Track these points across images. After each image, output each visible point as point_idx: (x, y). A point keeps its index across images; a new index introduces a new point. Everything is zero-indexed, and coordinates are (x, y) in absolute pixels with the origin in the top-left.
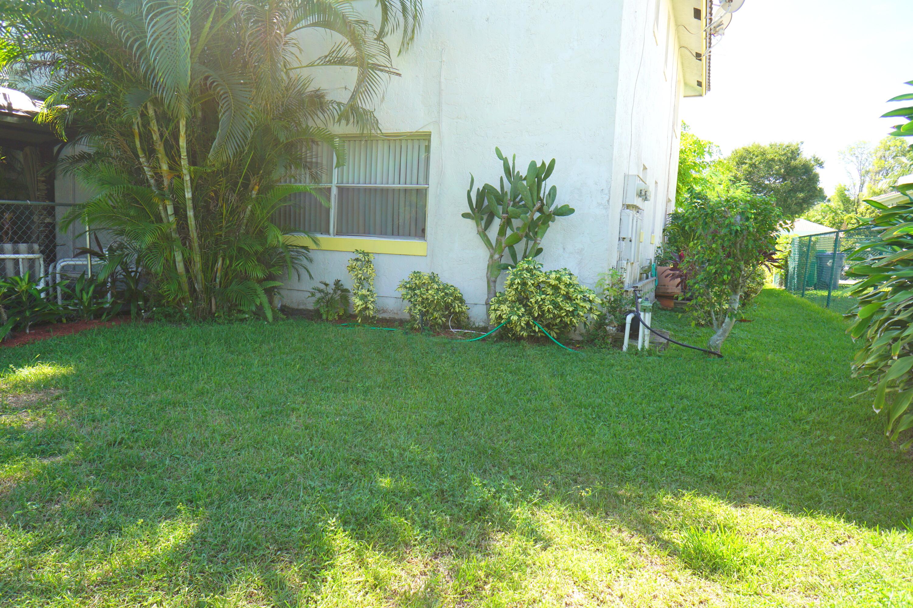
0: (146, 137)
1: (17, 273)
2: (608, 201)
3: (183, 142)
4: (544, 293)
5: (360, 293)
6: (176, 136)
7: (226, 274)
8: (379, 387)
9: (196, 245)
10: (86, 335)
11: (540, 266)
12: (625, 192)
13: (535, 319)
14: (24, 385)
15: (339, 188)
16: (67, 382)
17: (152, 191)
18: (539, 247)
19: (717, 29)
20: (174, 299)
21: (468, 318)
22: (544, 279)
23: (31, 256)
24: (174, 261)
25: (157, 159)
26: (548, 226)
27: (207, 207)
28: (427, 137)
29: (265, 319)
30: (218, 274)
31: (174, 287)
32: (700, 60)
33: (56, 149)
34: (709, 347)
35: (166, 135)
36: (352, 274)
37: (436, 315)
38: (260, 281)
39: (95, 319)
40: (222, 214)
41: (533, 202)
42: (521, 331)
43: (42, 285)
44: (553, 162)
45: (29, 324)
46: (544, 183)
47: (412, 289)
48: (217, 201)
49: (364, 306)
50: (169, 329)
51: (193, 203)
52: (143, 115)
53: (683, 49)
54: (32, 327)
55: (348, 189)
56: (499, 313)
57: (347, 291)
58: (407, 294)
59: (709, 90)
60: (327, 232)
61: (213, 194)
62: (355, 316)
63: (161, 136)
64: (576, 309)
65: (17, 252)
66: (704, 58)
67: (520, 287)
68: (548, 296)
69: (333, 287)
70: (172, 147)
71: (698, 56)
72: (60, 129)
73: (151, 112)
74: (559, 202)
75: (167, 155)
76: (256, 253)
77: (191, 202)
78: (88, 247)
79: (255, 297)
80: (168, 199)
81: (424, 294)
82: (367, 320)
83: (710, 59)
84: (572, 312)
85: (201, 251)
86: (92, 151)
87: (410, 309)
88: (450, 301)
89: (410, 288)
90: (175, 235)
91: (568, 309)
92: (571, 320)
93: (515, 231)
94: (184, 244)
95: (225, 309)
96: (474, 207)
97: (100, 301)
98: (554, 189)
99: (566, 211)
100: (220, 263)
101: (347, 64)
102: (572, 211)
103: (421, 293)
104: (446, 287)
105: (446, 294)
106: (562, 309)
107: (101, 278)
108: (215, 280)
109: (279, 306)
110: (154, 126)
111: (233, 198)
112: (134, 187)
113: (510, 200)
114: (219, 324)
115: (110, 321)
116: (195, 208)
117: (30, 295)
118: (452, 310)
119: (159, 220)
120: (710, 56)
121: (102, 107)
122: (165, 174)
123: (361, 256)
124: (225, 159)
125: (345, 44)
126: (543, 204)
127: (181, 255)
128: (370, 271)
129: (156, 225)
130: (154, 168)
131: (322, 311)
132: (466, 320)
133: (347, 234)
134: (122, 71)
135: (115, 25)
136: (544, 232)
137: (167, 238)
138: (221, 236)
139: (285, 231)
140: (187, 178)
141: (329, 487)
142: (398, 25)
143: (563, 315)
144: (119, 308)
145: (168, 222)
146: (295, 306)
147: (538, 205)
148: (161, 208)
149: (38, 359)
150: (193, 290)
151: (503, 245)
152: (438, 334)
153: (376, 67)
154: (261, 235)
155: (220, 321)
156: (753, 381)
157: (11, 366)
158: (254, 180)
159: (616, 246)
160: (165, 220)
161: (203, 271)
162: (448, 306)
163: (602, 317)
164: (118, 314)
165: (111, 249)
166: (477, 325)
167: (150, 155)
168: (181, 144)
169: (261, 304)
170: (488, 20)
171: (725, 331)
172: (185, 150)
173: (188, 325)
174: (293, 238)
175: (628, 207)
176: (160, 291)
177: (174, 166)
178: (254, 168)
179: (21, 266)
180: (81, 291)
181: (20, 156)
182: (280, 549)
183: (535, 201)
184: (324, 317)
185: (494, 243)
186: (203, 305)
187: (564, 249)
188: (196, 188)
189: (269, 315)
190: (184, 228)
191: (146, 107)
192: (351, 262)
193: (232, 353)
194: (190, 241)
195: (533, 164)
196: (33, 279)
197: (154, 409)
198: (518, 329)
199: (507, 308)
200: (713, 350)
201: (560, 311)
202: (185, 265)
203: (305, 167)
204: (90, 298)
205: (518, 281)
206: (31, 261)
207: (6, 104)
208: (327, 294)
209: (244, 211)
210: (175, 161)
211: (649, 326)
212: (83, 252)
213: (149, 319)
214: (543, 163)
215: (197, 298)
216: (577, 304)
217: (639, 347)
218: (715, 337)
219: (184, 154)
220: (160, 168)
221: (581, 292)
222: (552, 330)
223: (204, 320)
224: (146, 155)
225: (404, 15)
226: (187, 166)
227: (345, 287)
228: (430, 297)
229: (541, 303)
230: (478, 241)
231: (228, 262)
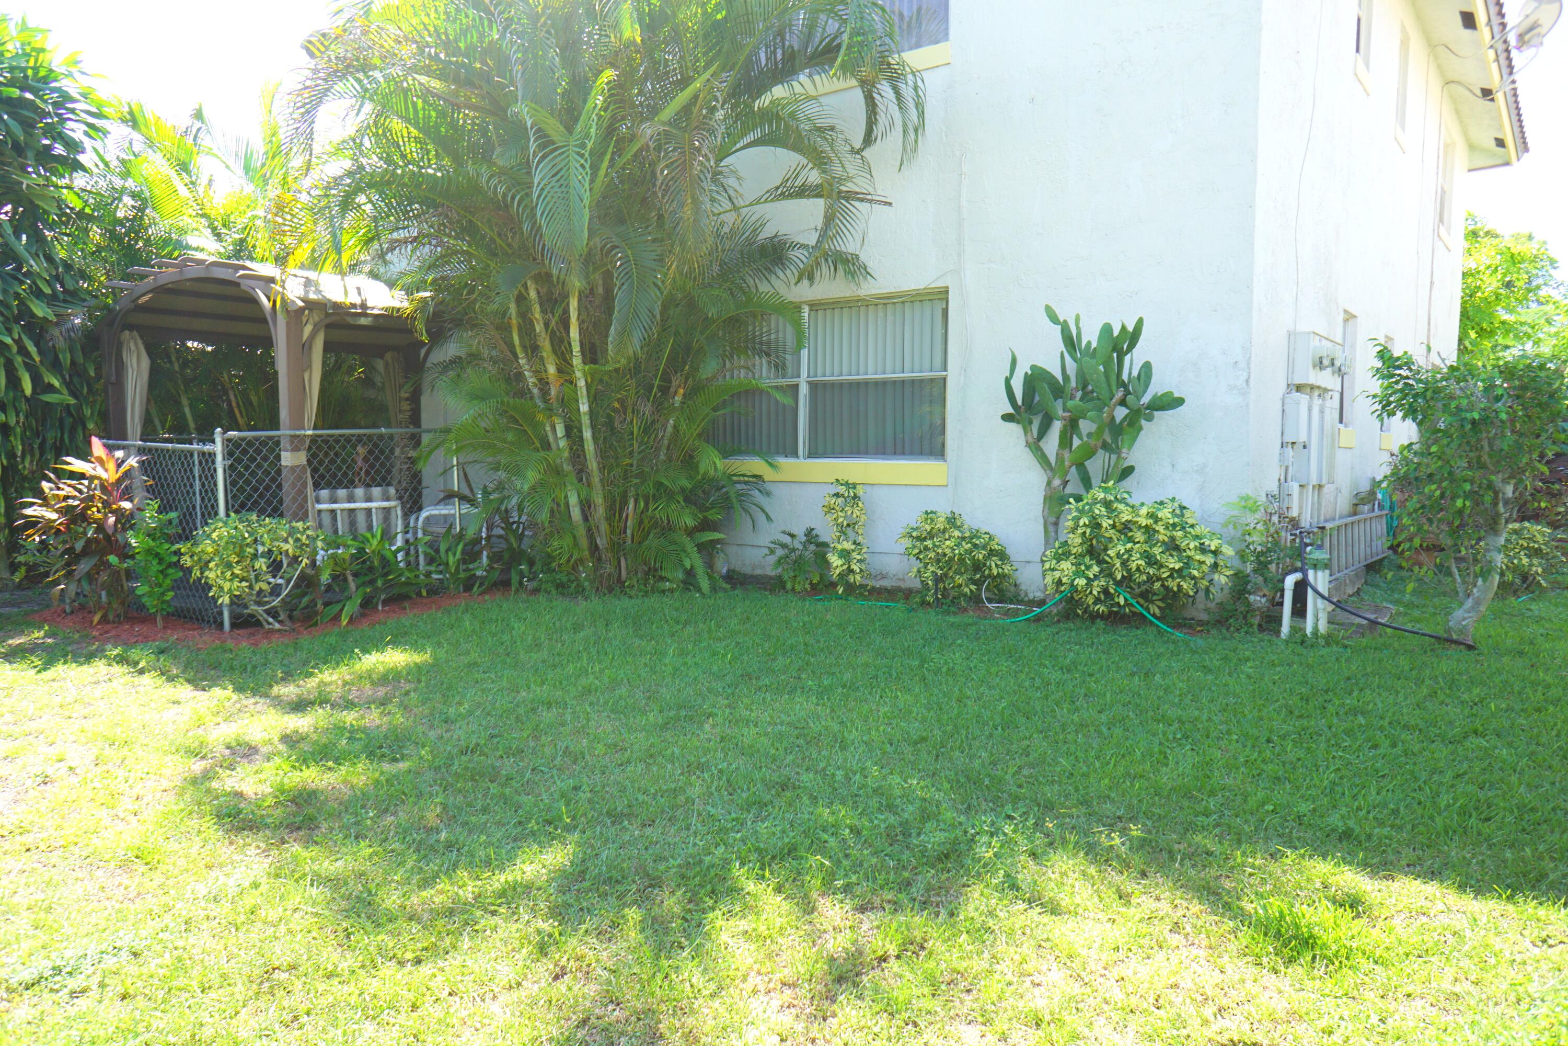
0: (527, 328)
1: (370, 528)
2: (1247, 381)
3: (574, 333)
4: (1131, 540)
5: (839, 547)
6: (565, 323)
7: (641, 522)
8: (844, 687)
9: (596, 480)
10: (449, 613)
11: (1126, 496)
12: (1290, 363)
13: (1118, 583)
14: (368, 675)
15: (809, 383)
16: (420, 674)
17: (536, 406)
18: (1126, 465)
19: (1527, 37)
20: (568, 561)
21: (1016, 585)
22: (1130, 518)
23: (385, 504)
24: (567, 505)
25: (542, 358)
26: (1141, 428)
27: (610, 424)
28: (943, 295)
29: (699, 590)
30: (629, 523)
31: (568, 541)
32: (1492, 100)
33: (423, 352)
34: (1448, 630)
35: (553, 323)
36: (830, 518)
37: (959, 580)
38: (690, 532)
39: (465, 591)
40: (632, 433)
41: (1111, 391)
42: (1095, 603)
43: (399, 542)
44: (1140, 323)
45: (383, 597)
46: (1127, 358)
47: (921, 539)
48: (625, 414)
49: (845, 567)
50: (560, 604)
51: (591, 418)
52: (521, 299)
53: (1452, 86)
54: (385, 602)
55: (825, 384)
56: (1057, 574)
57: (825, 545)
58: (914, 547)
59: (1526, 149)
60: (795, 454)
61: (616, 405)
62: (833, 585)
63: (546, 325)
64: (1187, 565)
65: (369, 499)
66: (1499, 97)
67: (1088, 531)
68: (1138, 546)
69: (804, 539)
70: (561, 341)
71: (1487, 93)
72: (420, 326)
73: (533, 294)
74: (1157, 387)
75: (554, 351)
76: (683, 490)
77: (587, 417)
78: (456, 489)
79: (683, 555)
80: (557, 415)
81: (938, 547)
82: (851, 589)
83: (1515, 95)
84: (1180, 571)
85: (604, 489)
86: (462, 353)
87: (919, 572)
88: (981, 557)
89: (918, 538)
90: (567, 468)
91: (1171, 566)
92: (1179, 586)
93: (1085, 439)
94: (580, 480)
95: (639, 575)
96: (1020, 402)
97: (471, 566)
98: (1147, 367)
99: (1170, 402)
100: (631, 505)
101: (808, 197)
102: (1180, 402)
103: (935, 546)
104: (975, 535)
105: (975, 546)
106: (1161, 566)
107: (470, 533)
108: (625, 532)
109: (724, 571)
110: (537, 314)
111: (647, 409)
112: (511, 401)
113: (1077, 389)
114: (631, 597)
115: (482, 594)
116: (593, 426)
117: (383, 558)
118: (987, 572)
119: (546, 446)
120: (1515, 89)
121: (471, 292)
122: (551, 379)
123: (842, 489)
124: (631, 352)
125: (804, 167)
126: (1127, 393)
127: (576, 495)
128: (857, 512)
129: (542, 454)
130: (536, 372)
131: (786, 578)
132: (1012, 589)
133: (824, 455)
134: (495, 242)
135: (488, 182)
136: (1135, 439)
137: (557, 471)
138: (632, 465)
139: (725, 454)
140: (582, 383)
141: (734, 815)
142: (892, 124)
143: (1165, 576)
144: (495, 575)
145: (559, 449)
146: (748, 570)
147: (1119, 394)
148: (548, 428)
149: (388, 643)
150: (594, 548)
151: (1067, 463)
152: (965, 610)
153: (850, 196)
154: (689, 461)
155: (633, 593)
156: (1516, 689)
157: (356, 650)
158: (676, 380)
159: (1276, 457)
160: (553, 445)
161: (607, 519)
162: (978, 566)
163: (1240, 579)
164: (495, 584)
165: (486, 492)
166: (1031, 596)
167: (533, 352)
168: (572, 335)
169: (692, 567)
170: (1032, 100)
171: (1478, 603)
172: (578, 343)
173: (586, 599)
174: (738, 463)
175: (1299, 388)
176: (549, 550)
177: (565, 368)
178: (676, 363)
179: (374, 518)
180: (447, 551)
181: (380, 364)
182: (651, 886)
183: (1114, 388)
184: (789, 586)
185: (1053, 460)
186: (608, 568)
187: (1173, 466)
188: (595, 397)
189: (705, 584)
190: (579, 457)
191: (525, 286)
192: (827, 499)
193: (641, 637)
194: (589, 476)
195: (1107, 329)
196: (388, 536)
197: (521, 711)
198: (1090, 600)
199: (1070, 566)
200: (1455, 637)
201: (1159, 569)
202: (583, 510)
203: (760, 353)
204: (459, 561)
205: (1084, 520)
206: (387, 510)
207: (358, 302)
208: (794, 550)
209: (664, 426)
210: (565, 360)
211: (1326, 595)
212: (449, 496)
213: (536, 591)
214: (1123, 328)
215: (599, 559)
216: (1189, 557)
217: (1309, 630)
218: (1459, 613)
219: (576, 348)
220: (546, 371)
221: (1197, 537)
222: (1152, 602)
223: (610, 592)
224: (527, 354)
225: (900, 108)
226: (580, 367)
227: (822, 539)
228: (948, 551)
229: (1125, 557)
230: (1027, 459)
231: (642, 504)
